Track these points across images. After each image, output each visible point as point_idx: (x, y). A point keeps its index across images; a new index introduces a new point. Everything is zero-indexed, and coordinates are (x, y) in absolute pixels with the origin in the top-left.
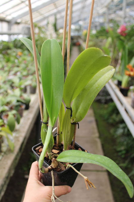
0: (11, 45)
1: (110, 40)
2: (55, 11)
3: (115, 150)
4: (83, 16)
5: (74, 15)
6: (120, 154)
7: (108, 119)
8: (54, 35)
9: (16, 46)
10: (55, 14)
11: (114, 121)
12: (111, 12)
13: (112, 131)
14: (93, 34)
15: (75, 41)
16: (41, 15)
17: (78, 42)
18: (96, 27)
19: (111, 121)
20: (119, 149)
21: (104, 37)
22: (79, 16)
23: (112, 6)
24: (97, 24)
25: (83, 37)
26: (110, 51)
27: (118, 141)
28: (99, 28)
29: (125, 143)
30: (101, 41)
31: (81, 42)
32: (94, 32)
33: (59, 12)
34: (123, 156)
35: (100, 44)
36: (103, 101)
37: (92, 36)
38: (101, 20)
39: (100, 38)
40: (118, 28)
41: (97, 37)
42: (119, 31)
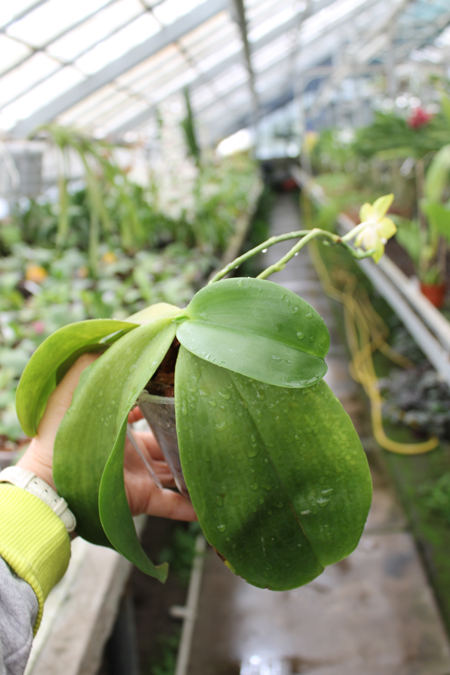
2: (190, 76)
8: (188, 171)
10: (186, 92)
15: (279, 175)
16: (138, 96)
17: (290, 177)
25: (306, 161)
31: (301, 177)
32: (346, 136)
33: (205, 79)
37: (343, 152)
41: (365, 154)
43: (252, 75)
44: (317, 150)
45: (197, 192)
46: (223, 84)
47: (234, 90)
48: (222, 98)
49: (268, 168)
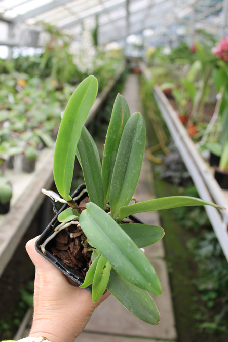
0: (10, 66)
1: (197, 65)
2: (99, 9)
3: (195, 287)
4: (149, 22)
5: (133, 19)
6: (205, 298)
7: (183, 219)
8: (92, 52)
9: (18, 69)
10: (97, 16)
11: (196, 223)
12: (200, 16)
13: (190, 244)
14: (165, 55)
15: (133, 65)
16: (73, 14)
17: (138, 66)
18: (171, 42)
19: (189, 224)
20: (202, 287)
21: (186, 61)
22: (143, 21)
23: (202, 6)
24: (174, 37)
25: (147, 59)
26: (198, 89)
27: (202, 267)
28: (176, 45)
29: (216, 273)
30: (179, 69)
31: (143, 67)
32: (167, 51)
33: (107, 11)
34: (211, 304)
35: (177, 73)
36: (177, 181)
37: (163, 58)
38: (181, 31)
39: (178, 62)
40: (214, 46)
41: (172, 60)
42: (215, 50)
43: (129, 14)
44: (153, 56)
45: (94, 63)
46: (114, 15)
47: (119, 19)
48: (112, 22)
49: (128, 61)
